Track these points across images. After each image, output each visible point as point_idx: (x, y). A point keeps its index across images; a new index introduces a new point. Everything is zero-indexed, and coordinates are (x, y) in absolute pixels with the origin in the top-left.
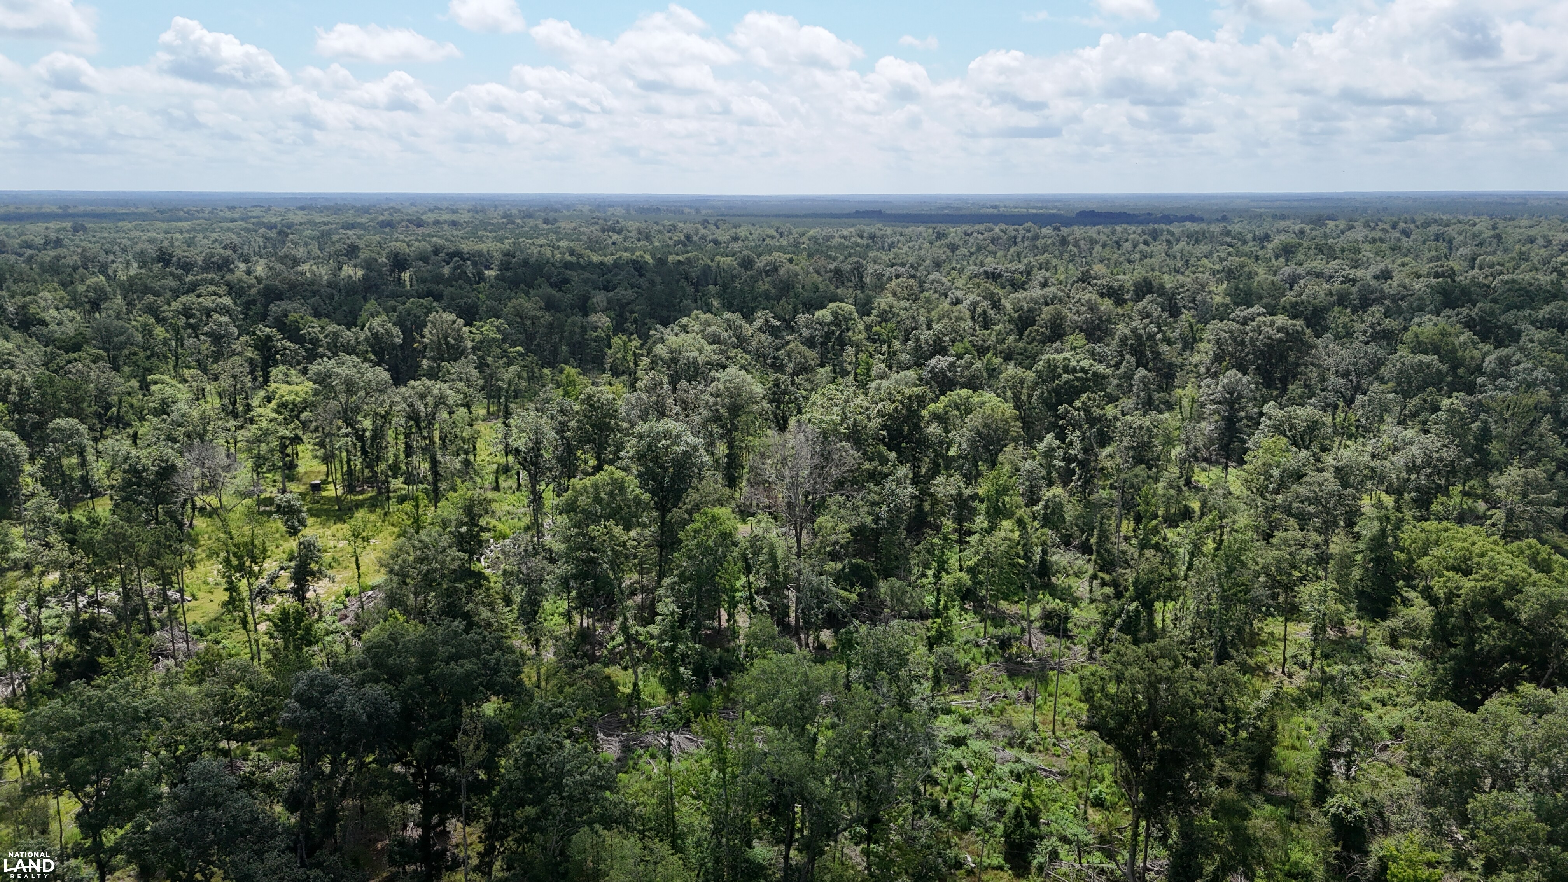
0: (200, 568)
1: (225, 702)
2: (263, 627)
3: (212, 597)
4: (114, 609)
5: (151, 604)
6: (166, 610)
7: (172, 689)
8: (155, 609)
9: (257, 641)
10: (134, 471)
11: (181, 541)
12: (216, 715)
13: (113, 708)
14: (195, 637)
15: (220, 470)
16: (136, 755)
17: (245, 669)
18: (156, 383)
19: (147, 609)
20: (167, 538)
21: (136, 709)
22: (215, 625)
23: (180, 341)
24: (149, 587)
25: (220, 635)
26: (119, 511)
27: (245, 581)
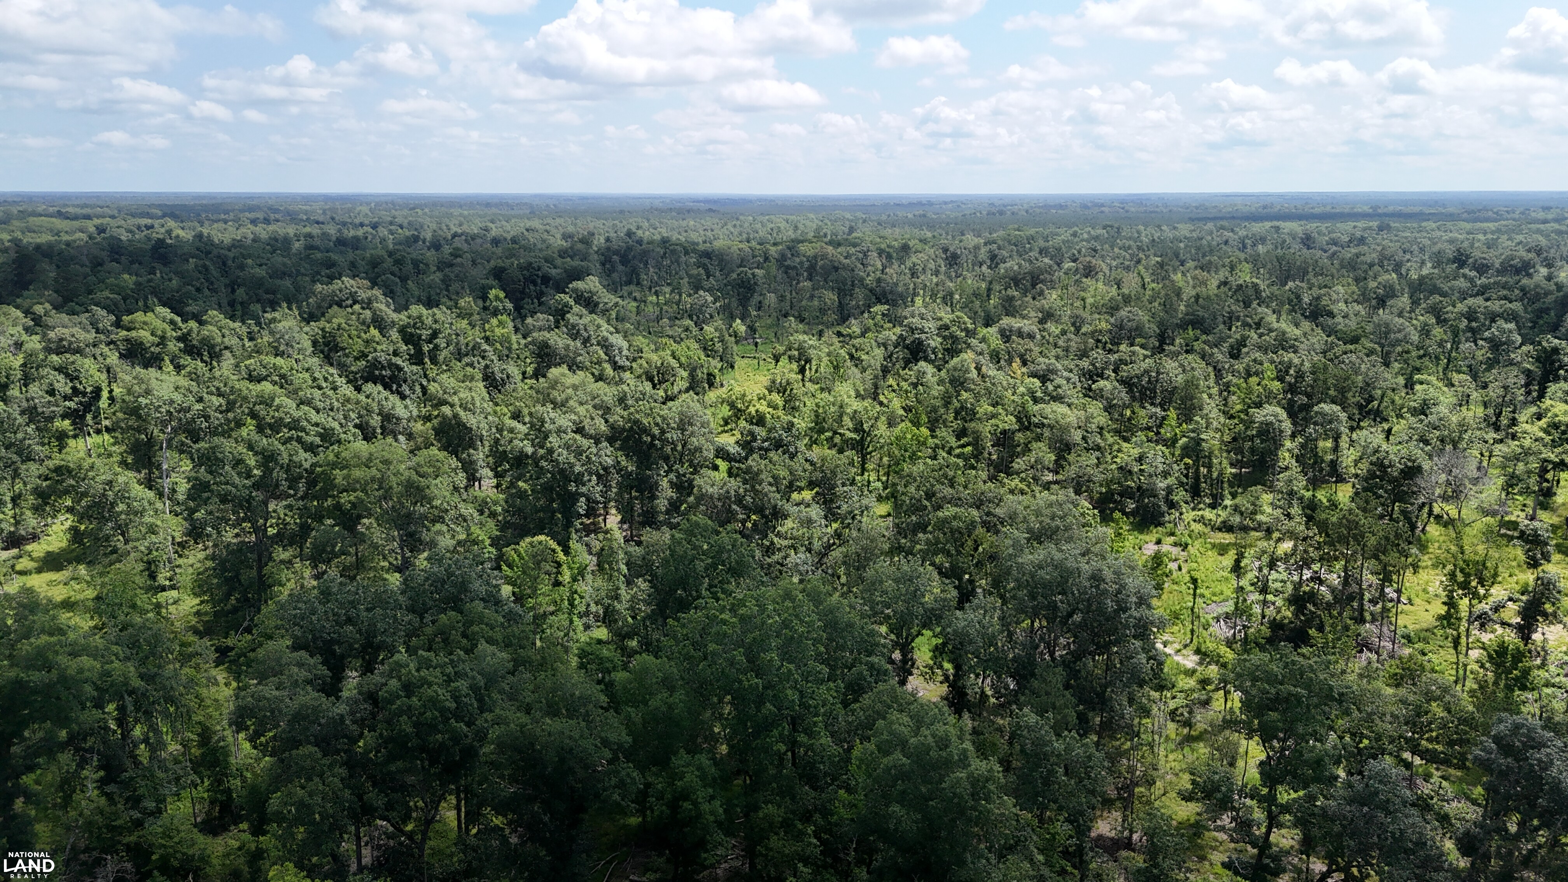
0: (1423, 575)
1: (1418, 715)
2: (1475, 654)
3: (1428, 607)
4: (1333, 590)
5: (1367, 596)
6: (1379, 606)
7: (1369, 682)
8: (1370, 601)
9: (1465, 666)
10: (1381, 465)
11: (1410, 543)
12: (1406, 724)
13: (1311, 679)
14: (1403, 641)
15: (1467, 482)
16: (1323, 731)
17: (1445, 690)
18: (1421, 383)
19: (1362, 599)
20: (1398, 536)
21: (1331, 688)
22: (1424, 635)
23: (1456, 344)
24: (1369, 579)
25: (1428, 648)
26: (1357, 500)
27: (1466, 601)
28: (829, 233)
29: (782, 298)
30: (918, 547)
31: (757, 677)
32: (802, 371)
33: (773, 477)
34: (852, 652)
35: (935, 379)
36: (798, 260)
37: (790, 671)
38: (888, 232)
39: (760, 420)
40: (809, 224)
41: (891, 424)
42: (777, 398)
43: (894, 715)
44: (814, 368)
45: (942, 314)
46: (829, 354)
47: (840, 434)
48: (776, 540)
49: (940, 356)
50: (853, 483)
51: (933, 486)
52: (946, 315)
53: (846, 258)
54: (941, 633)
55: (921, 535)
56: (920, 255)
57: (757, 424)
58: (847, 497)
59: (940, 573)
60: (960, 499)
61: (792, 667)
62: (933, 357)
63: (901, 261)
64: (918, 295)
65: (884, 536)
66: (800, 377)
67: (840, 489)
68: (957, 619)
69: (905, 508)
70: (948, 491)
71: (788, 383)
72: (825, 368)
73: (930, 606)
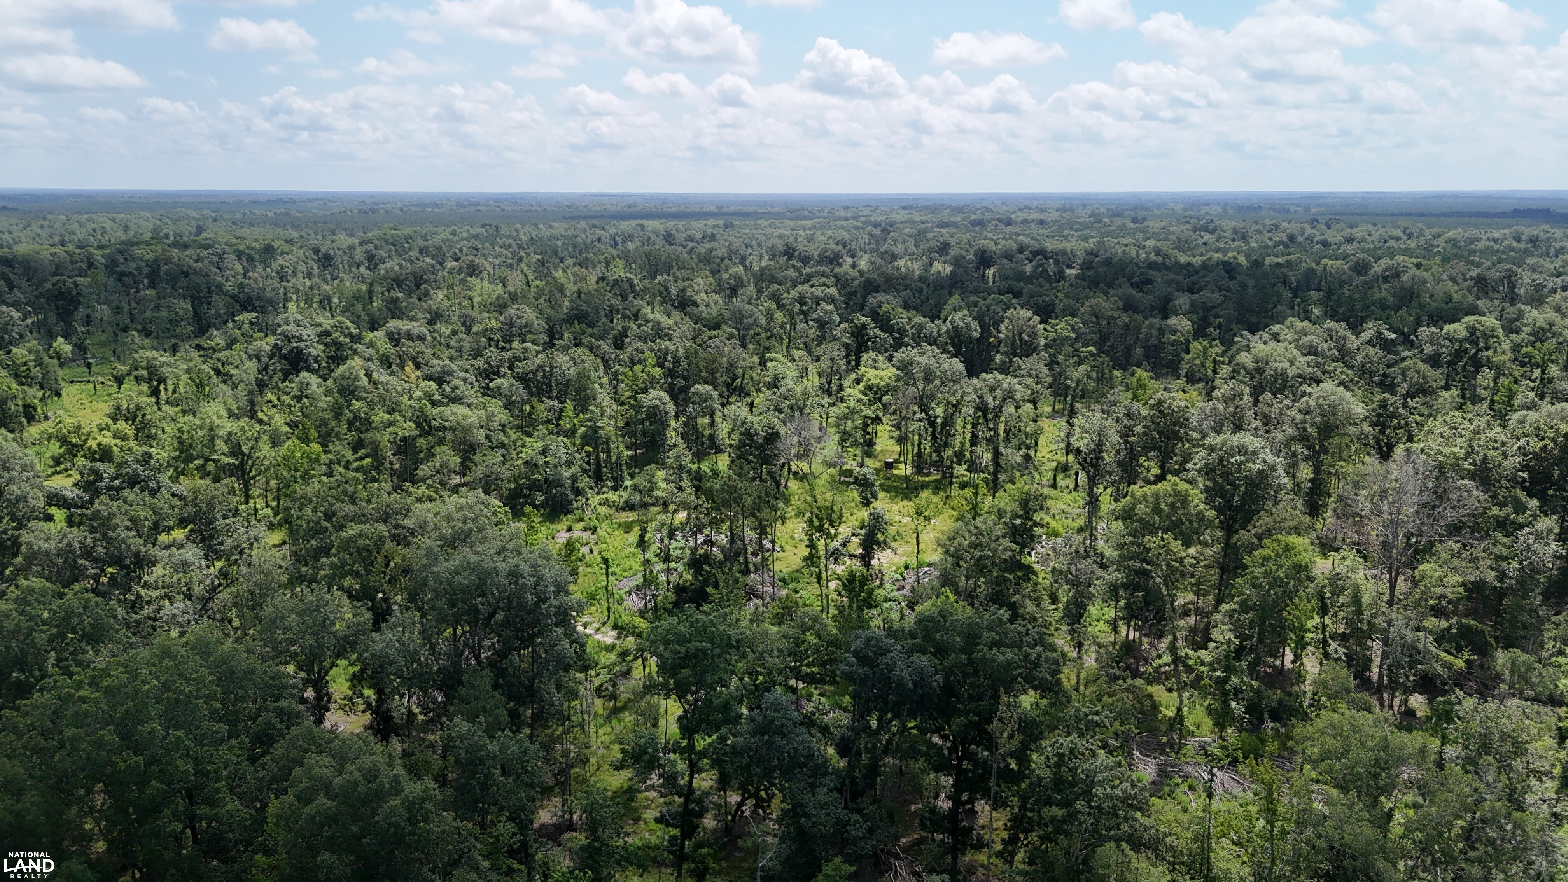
0: (790, 524)
1: (798, 646)
2: (833, 585)
3: (796, 551)
4: (722, 549)
5: (750, 550)
6: (760, 557)
7: (758, 626)
8: (753, 554)
9: (827, 596)
10: (749, 435)
11: (777, 499)
12: (789, 655)
13: (713, 633)
14: (781, 584)
15: (812, 441)
16: (726, 677)
17: (815, 619)
18: (772, 360)
19: (746, 553)
20: (768, 494)
21: (729, 637)
22: (795, 577)
23: (794, 325)
24: (750, 534)
25: (799, 586)
26: (734, 467)
27: (822, 541)
28: (171, 233)
29: (117, 310)
30: (322, 573)
32: (155, 392)
33: (130, 520)
34: (255, 701)
35: (322, 389)
36: (133, 265)
37: (178, 738)
38: (245, 232)
39: (105, 454)
40: (145, 226)
41: (275, 443)
42: (123, 426)
43: (313, 759)
44: (171, 388)
45: (321, 320)
46: (188, 371)
47: (214, 460)
48: (143, 592)
49: (324, 364)
50: (236, 513)
51: (332, 505)
52: (326, 321)
53: (197, 261)
54: (358, 660)
55: (324, 560)
56: (287, 257)
57: (101, 460)
58: (229, 531)
59: (349, 597)
60: (364, 515)
61: (180, 733)
62: (316, 366)
63: (266, 264)
64: (291, 300)
65: (281, 567)
66: (153, 400)
67: (220, 523)
68: (373, 642)
69: (302, 533)
70: (350, 508)
71: (138, 408)
72: (185, 386)
73: (341, 634)
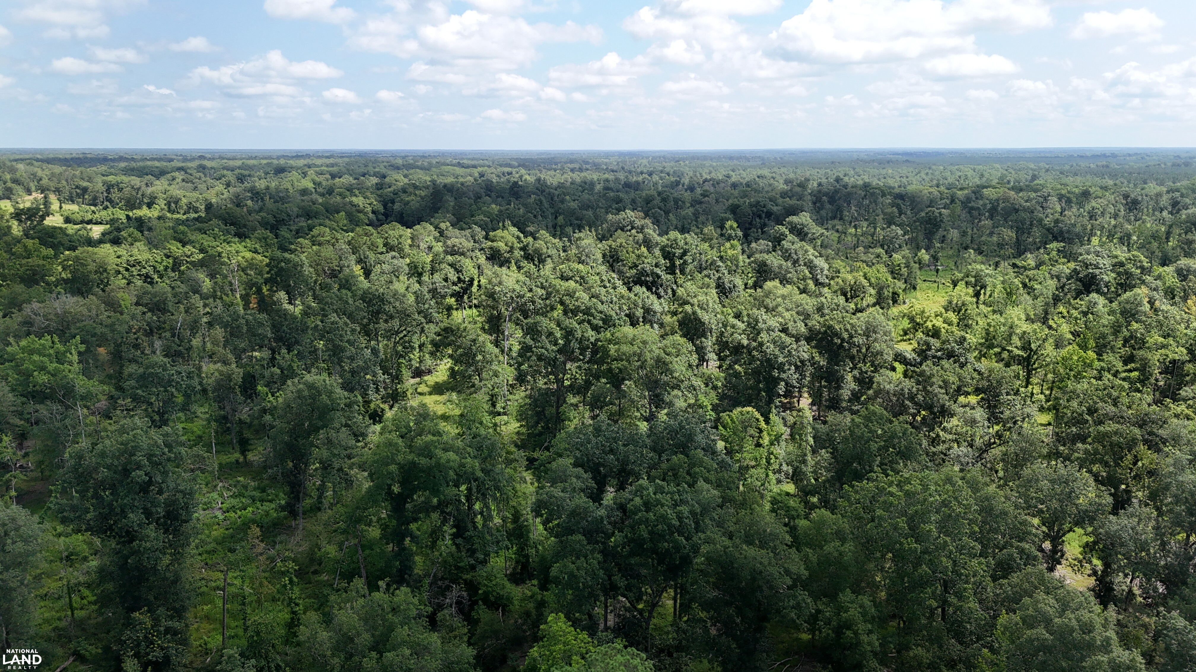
28: (1012, 180)
29: (964, 234)
30: (1076, 455)
31: (916, 542)
32: (977, 295)
33: (943, 381)
34: (1004, 536)
35: (1106, 309)
36: (981, 202)
37: (946, 542)
38: (1070, 180)
39: (935, 333)
40: (994, 174)
41: (1058, 345)
42: (952, 316)
43: (1041, 595)
44: (988, 293)
45: (1118, 253)
46: (1003, 282)
47: (1008, 351)
48: (941, 433)
49: (1113, 289)
50: (1017, 393)
51: (1095, 403)
52: (1122, 253)
53: (1027, 201)
54: (1092, 533)
55: (1080, 445)
56: (1100, 200)
57: (933, 337)
58: (1010, 405)
59: (1096, 480)
60: (1122, 417)
61: (948, 539)
62: (1106, 290)
63: (1081, 205)
64: (1095, 234)
65: (1043, 442)
66: (975, 300)
67: (1004, 397)
68: (1110, 522)
69: (1065, 420)
70: (1111, 409)
71: (964, 304)
72: (999, 293)
73: (1084, 508)
